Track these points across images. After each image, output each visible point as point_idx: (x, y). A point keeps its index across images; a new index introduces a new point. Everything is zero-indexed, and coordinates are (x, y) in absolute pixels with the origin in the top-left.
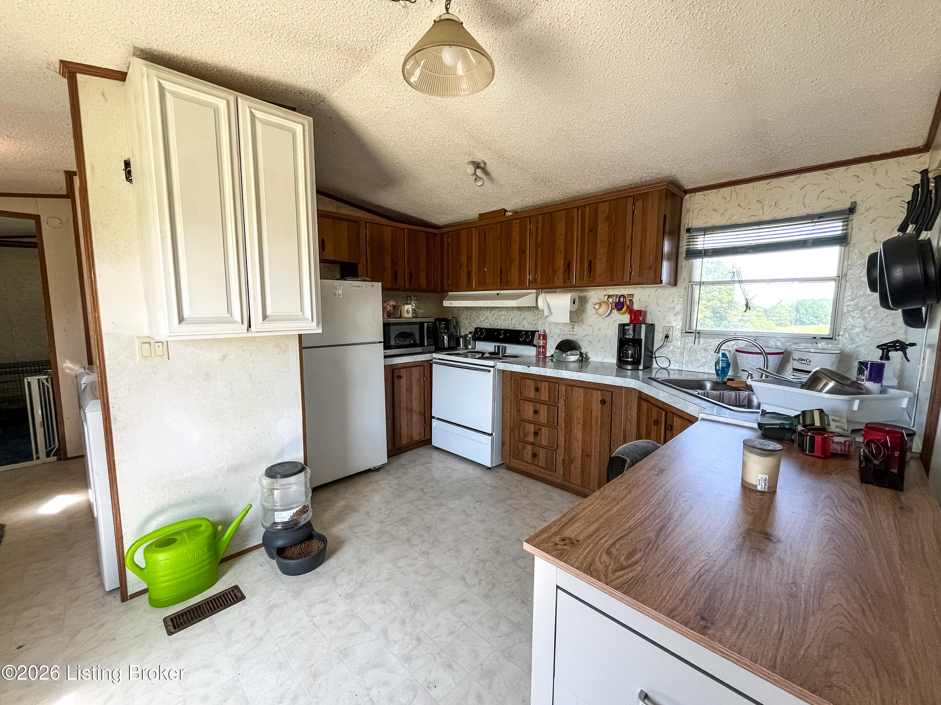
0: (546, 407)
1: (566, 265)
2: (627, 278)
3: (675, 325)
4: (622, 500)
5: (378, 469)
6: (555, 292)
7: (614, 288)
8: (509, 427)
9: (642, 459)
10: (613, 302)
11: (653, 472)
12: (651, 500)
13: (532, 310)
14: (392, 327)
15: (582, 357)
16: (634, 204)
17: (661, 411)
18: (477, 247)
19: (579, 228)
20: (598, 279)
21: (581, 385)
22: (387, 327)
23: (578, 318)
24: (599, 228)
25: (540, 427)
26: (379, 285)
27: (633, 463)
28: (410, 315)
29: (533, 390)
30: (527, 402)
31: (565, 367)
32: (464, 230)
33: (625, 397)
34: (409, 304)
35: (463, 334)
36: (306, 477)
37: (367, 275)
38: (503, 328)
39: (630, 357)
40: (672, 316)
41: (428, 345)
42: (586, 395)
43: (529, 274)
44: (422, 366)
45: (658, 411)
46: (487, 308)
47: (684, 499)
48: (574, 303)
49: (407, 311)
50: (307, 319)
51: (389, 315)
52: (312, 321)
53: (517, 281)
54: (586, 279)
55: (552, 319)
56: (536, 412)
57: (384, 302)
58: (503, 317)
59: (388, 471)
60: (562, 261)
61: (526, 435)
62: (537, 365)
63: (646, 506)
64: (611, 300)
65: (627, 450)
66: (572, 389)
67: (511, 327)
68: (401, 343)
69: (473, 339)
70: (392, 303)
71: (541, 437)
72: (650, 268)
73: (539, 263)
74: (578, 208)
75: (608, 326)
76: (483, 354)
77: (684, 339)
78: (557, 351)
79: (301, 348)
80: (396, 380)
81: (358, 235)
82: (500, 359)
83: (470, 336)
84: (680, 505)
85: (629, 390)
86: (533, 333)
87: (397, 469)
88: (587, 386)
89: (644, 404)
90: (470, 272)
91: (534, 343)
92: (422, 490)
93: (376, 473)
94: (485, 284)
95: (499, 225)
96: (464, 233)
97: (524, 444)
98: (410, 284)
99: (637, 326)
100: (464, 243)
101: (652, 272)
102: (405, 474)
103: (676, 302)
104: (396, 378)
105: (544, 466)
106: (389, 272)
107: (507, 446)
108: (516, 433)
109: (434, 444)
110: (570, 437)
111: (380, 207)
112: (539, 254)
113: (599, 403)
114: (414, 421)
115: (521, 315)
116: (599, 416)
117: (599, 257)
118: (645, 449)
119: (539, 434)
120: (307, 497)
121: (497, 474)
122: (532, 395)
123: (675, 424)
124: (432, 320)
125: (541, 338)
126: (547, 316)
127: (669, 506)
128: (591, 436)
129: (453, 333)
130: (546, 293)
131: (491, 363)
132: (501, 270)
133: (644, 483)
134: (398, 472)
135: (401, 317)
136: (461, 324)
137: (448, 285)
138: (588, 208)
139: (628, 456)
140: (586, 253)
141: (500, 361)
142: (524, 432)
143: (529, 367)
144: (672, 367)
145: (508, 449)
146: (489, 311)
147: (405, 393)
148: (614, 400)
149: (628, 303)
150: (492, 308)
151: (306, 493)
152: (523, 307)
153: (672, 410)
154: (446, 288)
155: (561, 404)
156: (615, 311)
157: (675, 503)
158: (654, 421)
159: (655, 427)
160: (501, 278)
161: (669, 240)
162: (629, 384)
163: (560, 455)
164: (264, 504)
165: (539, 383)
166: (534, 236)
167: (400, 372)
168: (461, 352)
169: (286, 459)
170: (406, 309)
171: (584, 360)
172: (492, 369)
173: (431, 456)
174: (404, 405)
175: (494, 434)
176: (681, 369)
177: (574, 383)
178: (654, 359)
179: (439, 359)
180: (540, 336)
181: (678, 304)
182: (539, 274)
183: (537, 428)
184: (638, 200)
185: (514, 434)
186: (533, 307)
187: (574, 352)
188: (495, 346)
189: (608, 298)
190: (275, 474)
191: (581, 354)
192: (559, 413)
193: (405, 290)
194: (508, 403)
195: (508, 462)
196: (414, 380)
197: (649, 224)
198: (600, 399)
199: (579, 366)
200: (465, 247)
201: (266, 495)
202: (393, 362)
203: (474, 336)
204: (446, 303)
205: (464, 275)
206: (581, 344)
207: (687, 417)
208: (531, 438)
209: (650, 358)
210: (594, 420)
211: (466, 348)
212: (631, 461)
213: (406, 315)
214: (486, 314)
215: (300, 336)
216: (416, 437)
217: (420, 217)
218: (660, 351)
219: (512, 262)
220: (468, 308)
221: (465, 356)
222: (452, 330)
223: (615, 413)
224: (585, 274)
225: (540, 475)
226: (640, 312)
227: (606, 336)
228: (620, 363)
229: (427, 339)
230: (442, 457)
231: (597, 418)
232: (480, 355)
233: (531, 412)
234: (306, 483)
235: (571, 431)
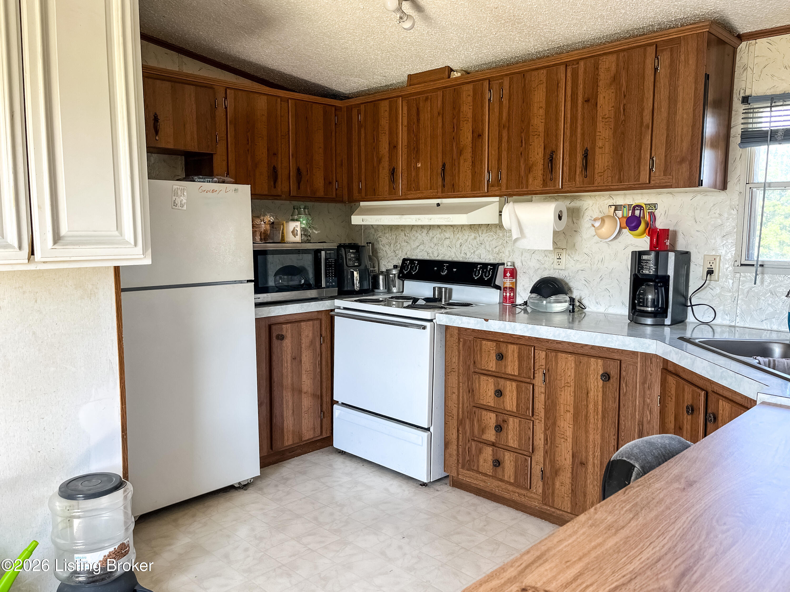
0: (514, 384)
1: (548, 157)
2: (644, 177)
3: (724, 252)
4: (623, 527)
5: (245, 485)
6: (531, 201)
7: (625, 195)
8: (455, 417)
9: (660, 464)
10: (623, 216)
11: (676, 485)
12: (670, 528)
13: (493, 229)
14: (270, 258)
15: (573, 305)
16: (656, 57)
17: (699, 391)
18: (405, 129)
19: (569, 98)
20: (598, 179)
21: (571, 349)
22: (259, 257)
23: (567, 242)
24: (601, 97)
25: (506, 417)
26: (246, 190)
27: (645, 471)
28: (298, 239)
29: (493, 356)
30: (485, 378)
31: (546, 320)
32: (383, 102)
33: (642, 370)
34: (297, 220)
35: (383, 269)
36: (125, 497)
37: (228, 174)
38: (447, 258)
39: (649, 304)
40: (719, 240)
41: (327, 287)
42: (578, 364)
43: (488, 172)
44: (317, 319)
45: (693, 391)
46: (422, 227)
47: (725, 527)
48: (560, 218)
49: (293, 232)
50: (128, 243)
51: (265, 237)
52: (136, 244)
53: (469, 183)
54: (578, 178)
55: (524, 244)
56: (499, 393)
57: (254, 217)
58: (447, 242)
59: (261, 489)
60: (541, 151)
61: (483, 431)
62: (501, 318)
63: (661, 538)
64: (619, 213)
65: (636, 451)
66: (556, 356)
67: (460, 258)
68: (285, 283)
69: (399, 278)
70: (269, 218)
71: (507, 433)
72: (683, 161)
73: (504, 154)
74: (566, 65)
75: (616, 255)
76: (415, 300)
77: (738, 275)
78: (534, 295)
79: (119, 290)
80: (275, 342)
81: (214, 107)
82: (442, 308)
83: (394, 272)
84: (716, 536)
85: (647, 357)
86: (495, 266)
87: (276, 486)
88: (580, 351)
89: (671, 380)
90: (394, 169)
91: (497, 283)
92: (316, 519)
93: (242, 492)
94: (418, 189)
95: (440, 93)
96: (384, 106)
97: (480, 445)
98: (299, 188)
99: (661, 254)
100: (384, 122)
101: (685, 167)
102: (288, 493)
103: (726, 215)
104: (274, 338)
105: (512, 481)
106: (263, 170)
107: (453, 448)
108: (468, 427)
109: (337, 444)
110: (553, 432)
111: (250, 64)
112: (505, 139)
113: (599, 378)
114: (304, 409)
115: (475, 238)
116: (600, 398)
117: (599, 143)
118: (665, 448)
119: (504, 430)
120: (127, 529)
121: (437, 493)
122: (492, 365)
123: (721, 412)
124: (334, 246)
125: (508, 274)
126: (516, 240)
127: (699, 537)
128: (587, 432)
129: (369, 267)
130: (515, 202)
131: (426, 314)
132: (444, 166)
133: (660, 502)
134: (279, 490)
135: (283, 241)
136: (381, 254)
137: (360, 191)
138: (582, 63)
139: (637, 460)
140: (579, 135)
141: (443, 311)
142: (480, 426)
143: (486, 320)
144: (718, 321)
145: (455, 453)
146: (425, 231)
147: (289, 362)
148: (623, 373)
149: (647, 217)
150: (431, 227)
151: (125, 523)
152: (480, 226)
153: (716, 389)
154: (356, 195)
155: (539, 380)
156: (626, 231)
157: (708, 534)
158: (687, 408)
159: (689, 417)
160: (444, 179)
161: (713, 114)
162: (647, 348)
163: (537, 463)
164: (58, 541)
165: (503, 346)
166: (497, 110)
167: (282, 329)
168: (381, 297)
169: (94, 468)
170: (291, 229)
171: (576, 309)
172: (428, 324)
173: (331, 465)
174: (288, 381)
175: (432, 429)
176: (733, 324)
177: (560, 346)
178: (690, 308)
179: (345, 309)
180: (505, 271)
181: (728, 219)
182: (504, 172)
183: (500, 419)
184: (662, 51)
185: (464, 428)
186: (496, 225)
187: (561, 297)
188: (434, 288)
189: (615, 210)
190: (74, 492)
191: (572, 300)
192: (536, 395)
193: (291, 198)
194: (454, 379)
195: (455, 474)
196: (305, 342)
197: (680, 89)
198: (601, 372)
199: (569, 319)
200: (387, 128)
201: (60, 527)
202: (269, 312)
203: (401, 272)
204: (356, 220)
205: (384, 173)
206: (572, 284)
207: (738, 399)
208: (491, 435)
209: (681, 307)
210: (591, 406)
211: (389, 291)
212: (642, 467)
213: (290, 238)
214: (420, 237)
215: (117, 270)
216: (308, 435)
217: (313, 81)
218: (698, 295)
219: (460, 153)
220: (391, 228)
221: (387, 303)
222: (366, 262)
223: (625, 395)
224: (578, 171)
225: (507, 496)
226: (665, 232)
227: (611, 273)
228: (634, 314)
229: (326, 276)
230: (349, 466)
231: (596, 405)
232: (410, 303)
233: (491, 393)
234: (125, 508)
235: (554, 423)
